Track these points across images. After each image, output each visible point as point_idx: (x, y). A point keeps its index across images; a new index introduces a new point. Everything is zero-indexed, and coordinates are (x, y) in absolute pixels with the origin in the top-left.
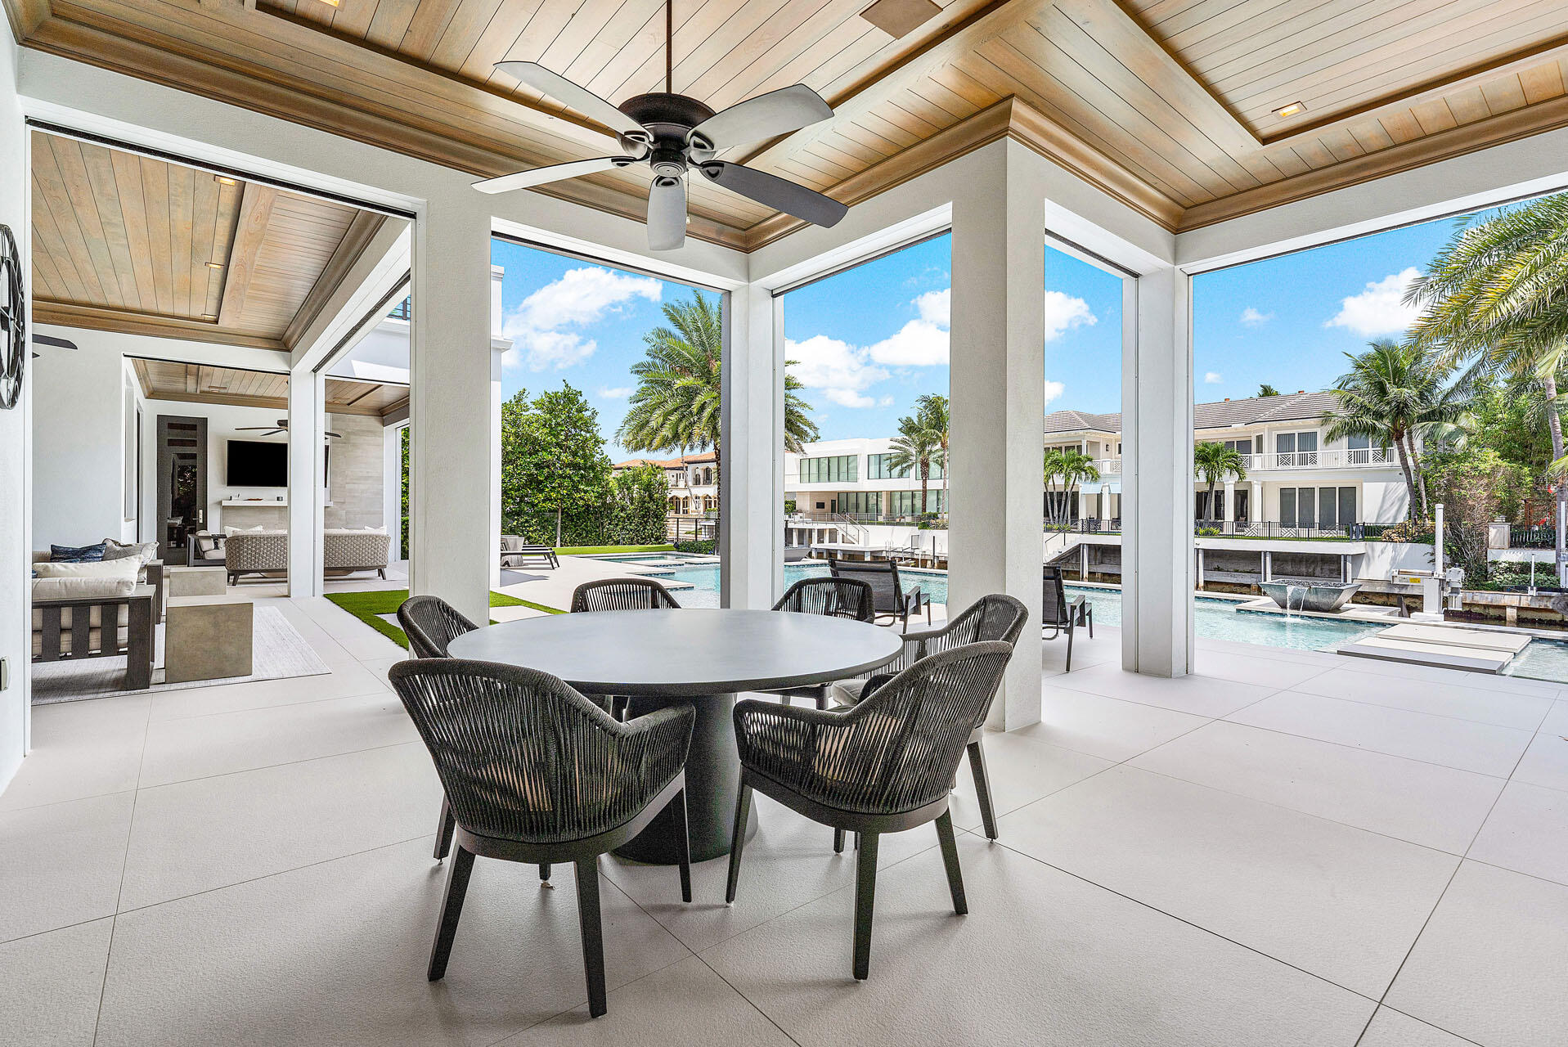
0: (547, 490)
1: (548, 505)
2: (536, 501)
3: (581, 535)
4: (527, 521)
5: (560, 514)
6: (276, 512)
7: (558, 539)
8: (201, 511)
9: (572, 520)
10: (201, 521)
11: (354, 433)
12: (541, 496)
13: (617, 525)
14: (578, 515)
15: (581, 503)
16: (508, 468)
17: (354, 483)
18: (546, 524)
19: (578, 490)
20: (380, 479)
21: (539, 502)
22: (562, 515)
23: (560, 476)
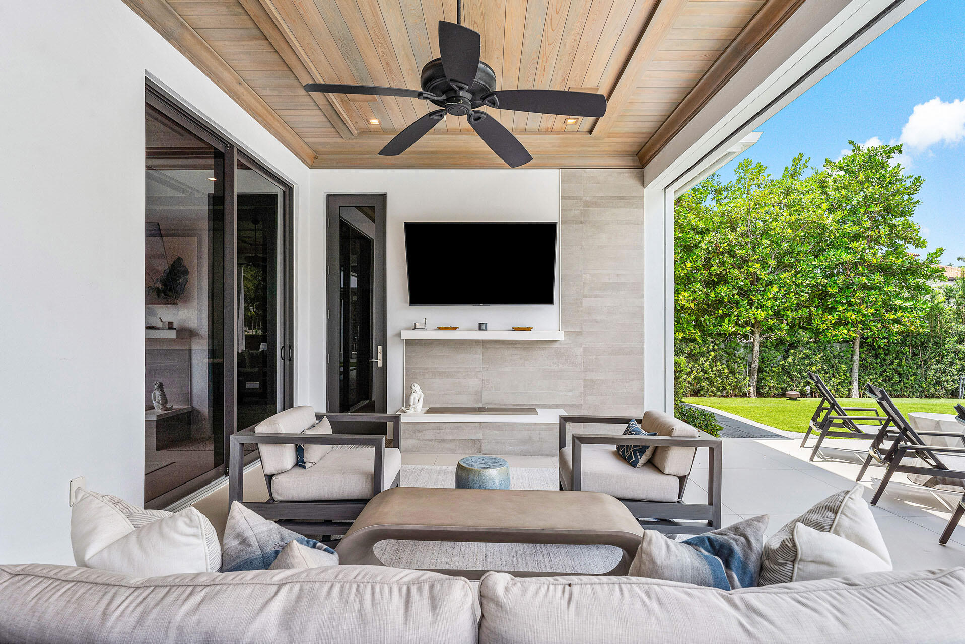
0: (841, 308)
1: (842, 332)
2: (823, 326)
3: (890, 379)
4: (807, 357)
5: (857, 345)
6: (480, 350)
7: (855, 385)
8: (380, 348)
9: (877, 356)
10: (380, 364)
11: (595, 203)
12: (831, 318)
13: (952, 364)
14: (887, 351)
15: (896, 328)
16: (782, 276)
17: (596, 297)
18: (836, 361)
19: (891, 309)
20: (638, 288)
21: (828, 328)
22: (860, 347)
23: (864, 287)
